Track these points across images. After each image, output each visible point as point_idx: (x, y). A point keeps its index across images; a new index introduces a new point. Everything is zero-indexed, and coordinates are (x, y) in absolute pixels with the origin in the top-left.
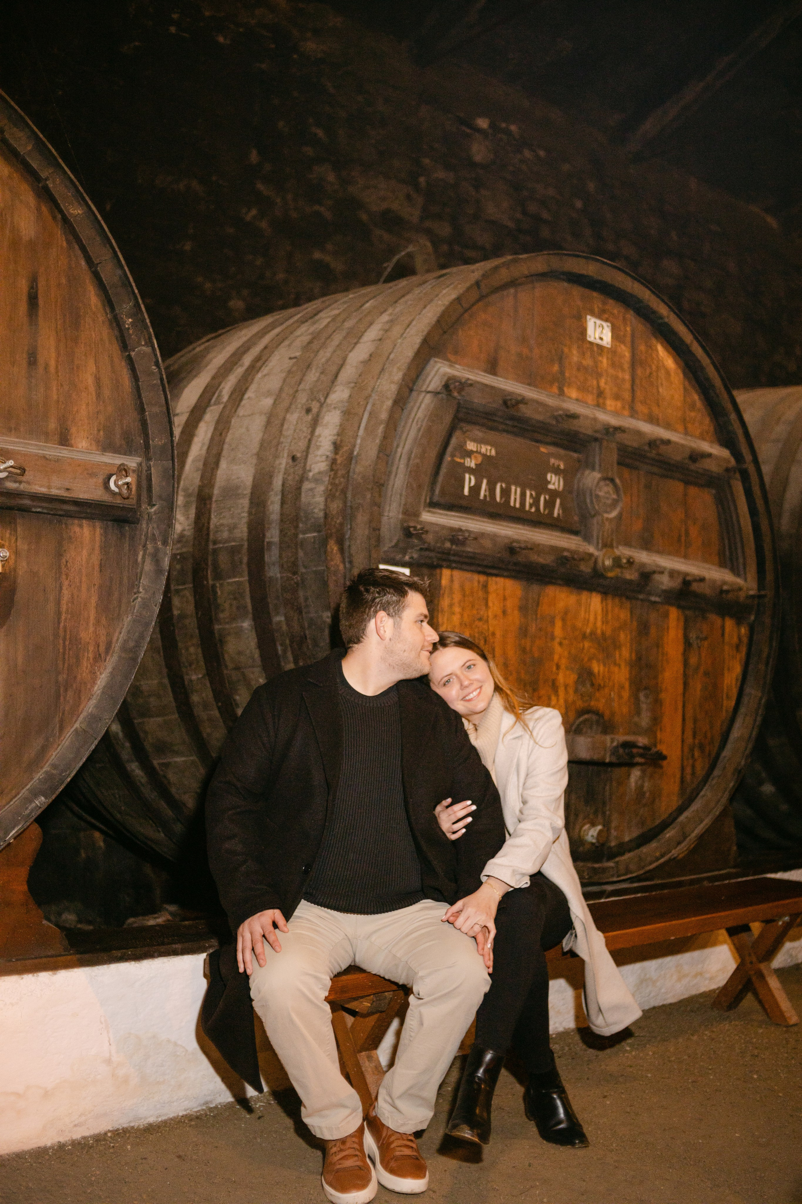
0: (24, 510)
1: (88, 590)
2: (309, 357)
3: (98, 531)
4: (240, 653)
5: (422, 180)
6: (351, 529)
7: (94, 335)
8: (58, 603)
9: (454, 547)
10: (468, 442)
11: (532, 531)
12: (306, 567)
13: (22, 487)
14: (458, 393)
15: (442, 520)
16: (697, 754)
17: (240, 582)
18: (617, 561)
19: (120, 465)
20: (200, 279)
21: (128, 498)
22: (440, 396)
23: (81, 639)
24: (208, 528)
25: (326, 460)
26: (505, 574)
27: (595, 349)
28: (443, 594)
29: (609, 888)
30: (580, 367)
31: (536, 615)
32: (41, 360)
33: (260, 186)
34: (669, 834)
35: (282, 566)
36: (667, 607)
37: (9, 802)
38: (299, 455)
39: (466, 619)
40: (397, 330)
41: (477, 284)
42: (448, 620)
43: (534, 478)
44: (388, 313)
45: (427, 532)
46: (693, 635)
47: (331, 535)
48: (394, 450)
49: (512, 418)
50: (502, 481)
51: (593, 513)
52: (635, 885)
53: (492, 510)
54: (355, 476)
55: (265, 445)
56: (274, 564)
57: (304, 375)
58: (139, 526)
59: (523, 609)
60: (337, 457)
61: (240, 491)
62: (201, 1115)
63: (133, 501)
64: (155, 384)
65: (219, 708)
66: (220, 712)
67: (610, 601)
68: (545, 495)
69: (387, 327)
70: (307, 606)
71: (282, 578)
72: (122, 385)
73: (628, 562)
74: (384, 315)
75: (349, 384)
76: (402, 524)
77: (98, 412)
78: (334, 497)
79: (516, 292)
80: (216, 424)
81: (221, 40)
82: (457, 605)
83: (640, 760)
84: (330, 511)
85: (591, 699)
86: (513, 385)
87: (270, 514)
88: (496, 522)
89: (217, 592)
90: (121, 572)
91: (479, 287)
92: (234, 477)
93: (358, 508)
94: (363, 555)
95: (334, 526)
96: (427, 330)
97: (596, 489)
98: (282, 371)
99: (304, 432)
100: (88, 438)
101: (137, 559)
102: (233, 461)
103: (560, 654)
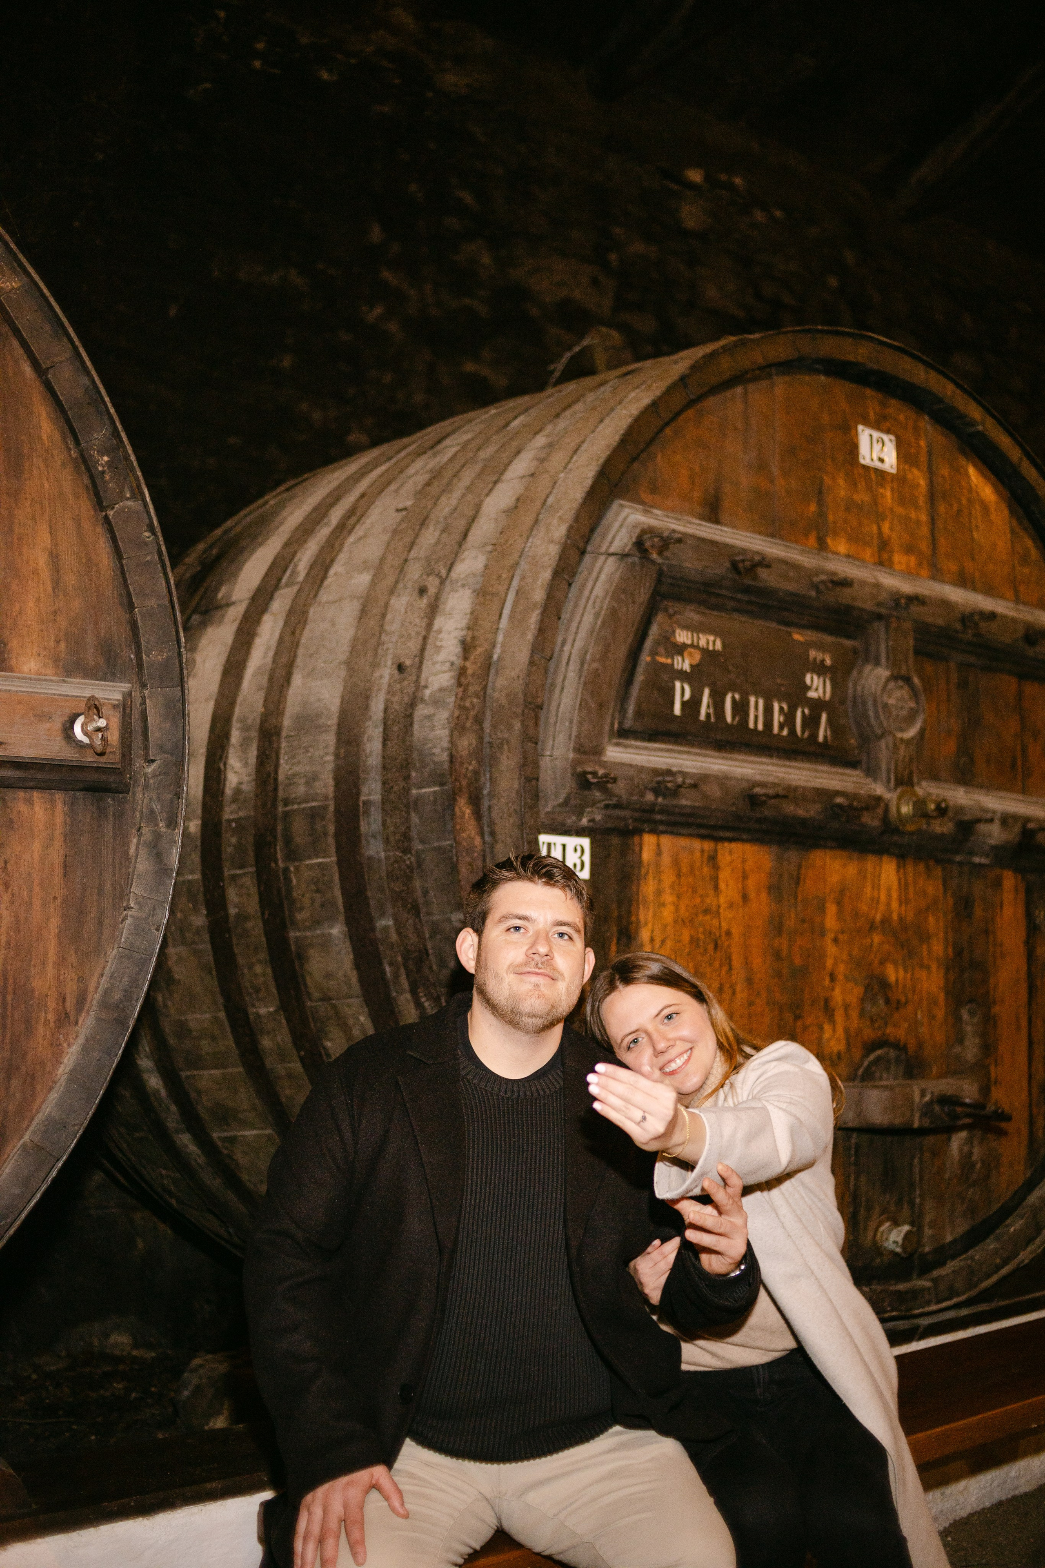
1: (44, 906)
2: (425, 508)
3: (60, 806)
4: (328, 976)
5: (613, 257)
6: (491, 779)
7: (47, 486)
9: (660, 800)
10: (678, 631)
11: (785, 766)
12: (422, 841)
14: (660, 553)
15: (640, 757)
17: (326, 864)
18: (920, 805)
19: (89, 699)
20: (304, 406)
21: (102, 754)
22: (630, 559)
23: (33, 991)
24: (276, 780)
26: (745, 836)
27: (873, 475)
28: (647, 873)
29: (925, 1322)
30: (851, 506)
31: (796, 898)
33: (386, 274)
34: (1015, 1225)
35: (387, 840)
36: (998, 871)
38: (408, 662)
39: (683, 911)
40: (557, 459)
41: (683, 379)
42: (654, 915)
43: (785, 682)
44: (545, 432)
45: (615, 780)
46: (1039, 915)
47: (461, 789)
48: (557, 649)
49: (747, 590)
50: (734, 690)
51: (879, 732)
52: (965, 1312)
53: (719, 737)
54: (496, 694)
55: (359, 647)
56: (374, 836)
57: (417, 536)
58: (129, 797)
59: (775, 890)
60: (468, 664)
61: (321, 721)
63: (117, 758)
64: (148, 563)
65: (302, 1060)
66: (304, 1066)
67: (910, 868)
68: (803, 708)
69: (542, 455)
70: (427, 904)
71: (387, 858)
72: (97, 565)
73: (938, 807)
74: (538, 436)
75: (483, 547)
76: (574, 768)
77: (55, 612)
78: (463, 728)
79: (746, 393)
80: (287, 616)
81: (325, 75)
82: (668, 891)
83: (967, 1121)
84: (458, 752)
85: (886, 1024)
86: (747, 537)
87: (366, 756)
88: (726, 755)
89: (290, 881)
90: (101, 875)
91: (685, 386)
92: (312, 699)
93: (500, 747)
94: (512, 821)
95: (465, 775)
96: (604, 456)
97: (882, 697)
98: (384, 531)
99: (415, 625)
100: (39, 655)
101: (127, 853)
102: (311, 674)
103: (835, 958)
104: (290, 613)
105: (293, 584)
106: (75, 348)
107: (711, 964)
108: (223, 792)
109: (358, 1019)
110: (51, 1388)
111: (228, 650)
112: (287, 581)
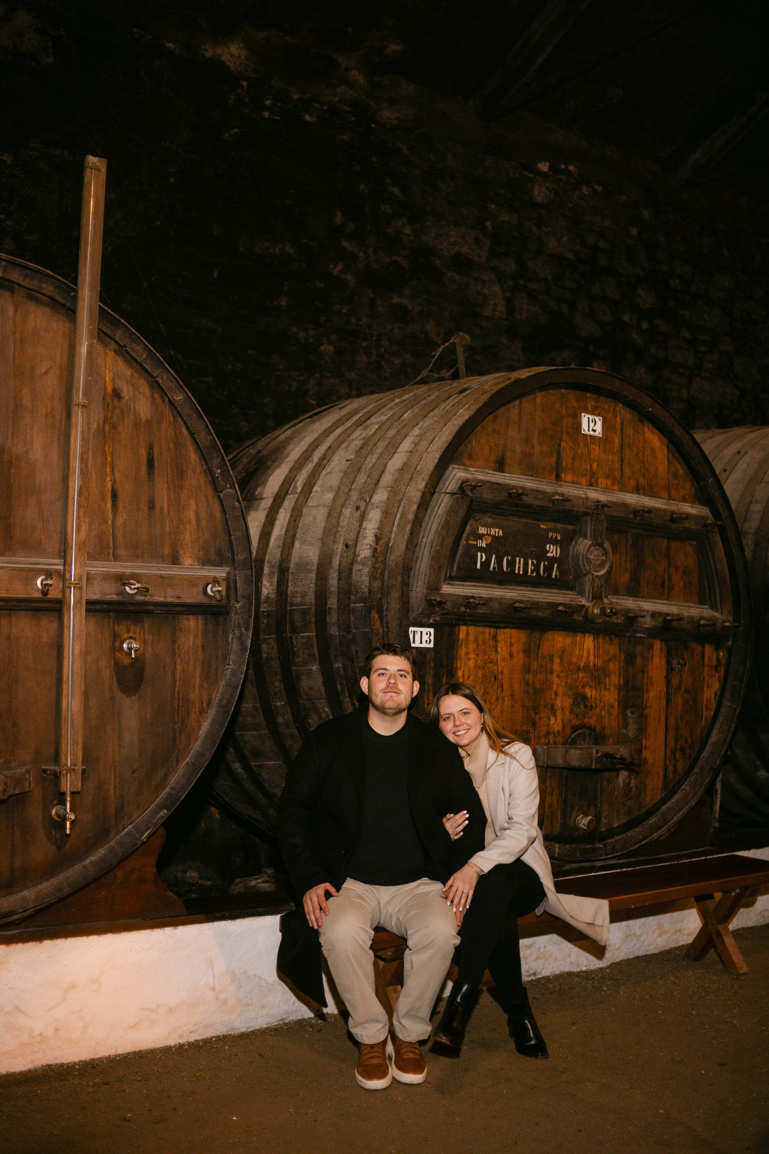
0: (149, 612)
1: (195, 664)
2: (360, 461)
3: (200, 621)
4: (311, 689)
5: (488, 224)
6: (387, 602)
7: (194, 483)
8: (174, 674)
9: (468, 610)
10: (480, 528)
11: (534, 591)
12: (356, 628)
13: (147, 599)
14: (471, 492)
15: (459, 590)
16: (678, 755)
17: (311, 636)
18: (603, 610)
19: (213, 577)
21: (220, 601)
22: (456, 496)
23: (190, 699)
24: (286, 594)
25: (370, 549)
26: (511, 626)
27: (589, 440)
28: (462, 644)
29: (599, 864)
30: (575, 457)
31: (538, 655)
32: (157, 505)
34: (652, 820)
35: (339, 627)
36: (651, 640)
37: (143, 813)
38: (350, 543)
39: (479, 662)
40: (424, 444)
42: (465, 665)
43: (535, 550)
44: (419, 426)
45: (446, 602)
46: (674, 663)
47: (373, 606)
48: (420, 540)
49: (517, 506)
50: (508, 555)
51: (585, 572)
52: (622, 861)
53: (500, 578)
54: (390, 563)
55: (327, 532)
56: (333, 625)
57: (356, 477)
58: (229, 617)
59: (527, 652)
60: (378, 547)
61: (309, 567)
62: (278, 1028)
63: (224, 601)
64: (238, 516)
65: (297, 728)
66: (298, 730)
67: (601, 640)
68: (544, 562)
69: (417, 441)
70: (357, 657)
71: (339, 635)
72: (215, 516)
73: (611, 611)
74: (416, 427)
75: (387, 487)
76: (426, 597)
77: (198, 538)
78: (375, 577)
79: (521, 403)
80: (292, 511)
81: (308, 118)
82: (472, 653)
83: (622, 766)
84: (372, 588)
85: (584, 717)
86: (517, 478)
87: (330, 586)
88: (503, 587)
89: (293, 643)
90: (217, 650)
92: (304, 556)
93: (392, 588)
94: (397, 621)
95: (375, 600)
97: (587, 554)
98: (340, 471)
99: (354, 525)
100: (192, 557)
101: (228, 640)
102: (304, 542)
103: (558, 684)
104: (293, 510)
105: (295, 493)
106: (207, 425)
107: (492, 688)
108: (260, 597)
109: (325, 710)
111: (263, 526)
112: (292, 491)
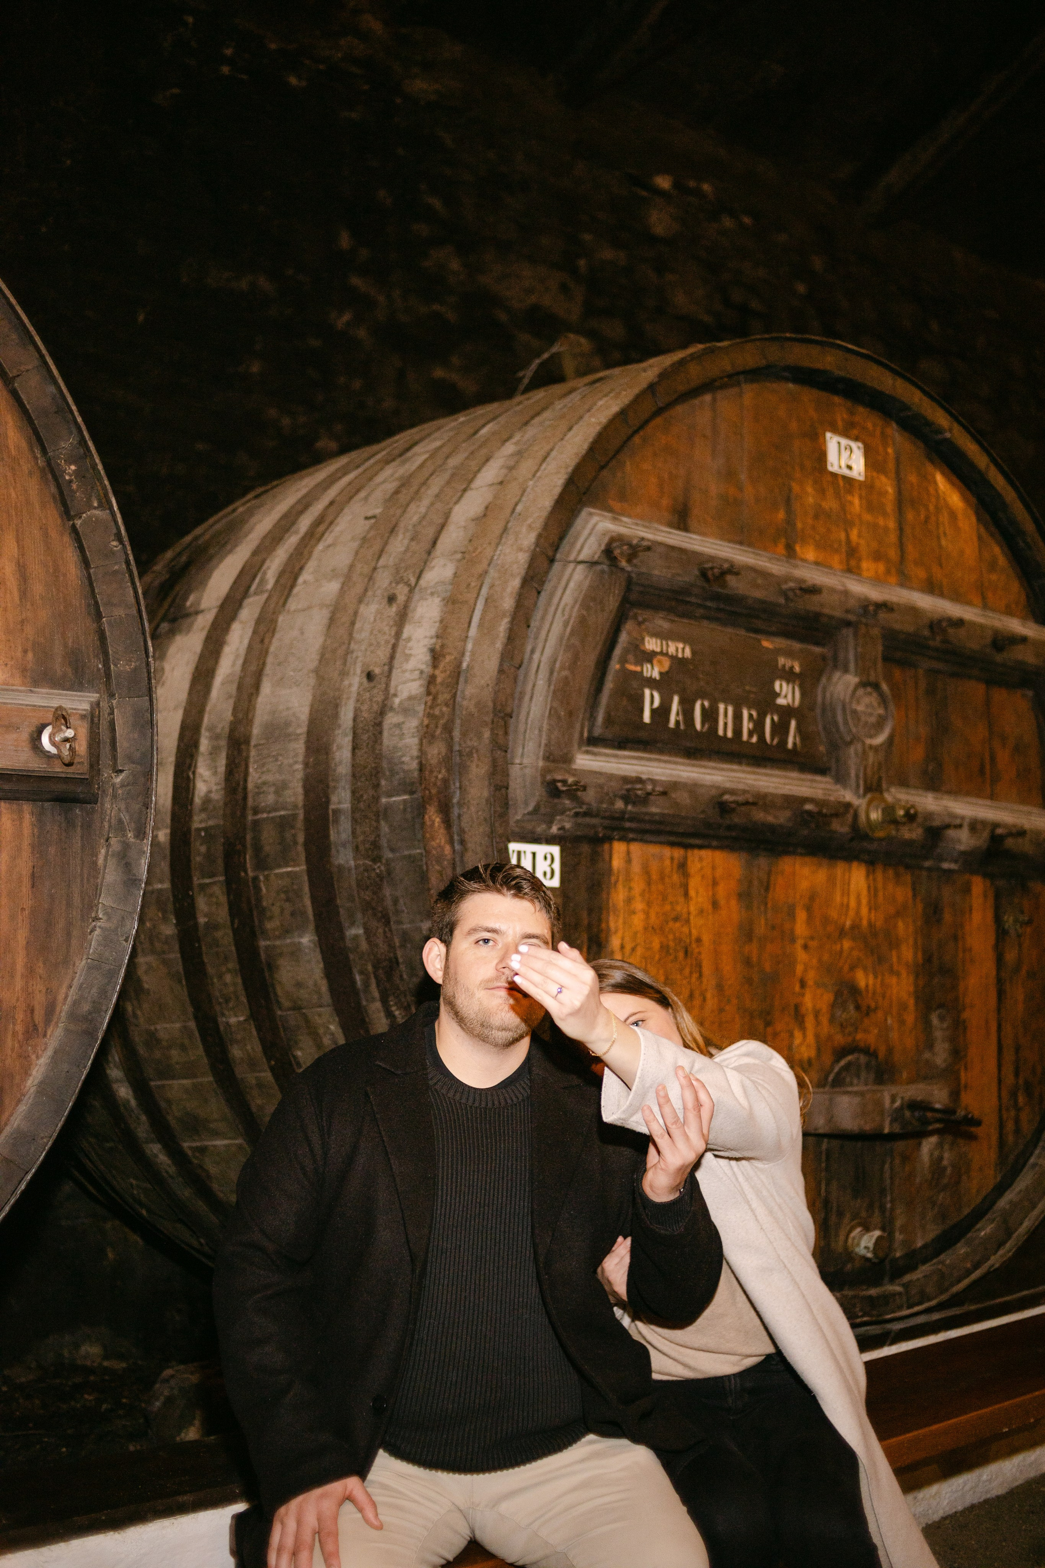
1: (12, 918)
2: (394, 516)
3: (28, 818)
4: (299, 985)
5: (582, 263)
6: (460, 788)
7: (13, 495)
9: (630, 807)
10: (647, 639)
11: (754, 773)
12: (392, 850)
14: (629, 561)
15: (610, 765)
16: (1021, 1099)
17: (295, 873)
18: (889, 810)
19: (57, 709)
20: (273, 412)
21: (70, 764)
22: (599, 567)
24: (245, 788)
25: (420, 678)
26: (715, 843)
27: (841, 483)
28: (617, 882)
29: (897, 1326)
30: (819, 513)
31: (766, 904)
33: (356, 281)
34: (986, 1230)
35: (357, 849)
36: (967, 876)
38: (377, 671)
39: (653, 918)
40: (526, 466)
41: (651, 388)
42: (624, 923)
43: (754, 690)
44: (514, 440)
45: (584, 788)
46: (1009, 920)
47: (430, 798)
48: (527, 656)
49: (717, 597)
50: (703, 698)
51: (848, 739)
52: (936, 1316)
53: (689, 744)
55: (328, 656)
56: (344, 845)
57: (386, 543)
58: (97, 807)
59: (745, 896)
60: (437, 672)
61: (291, 730)
63: (85, 768)
64: (115, 572)
65: (272, 1069)
66: (274, 1074)
67: (879, 875)
68: (772, 714)
69: (512, 463)
70: (397, 912)
71: (357, 867)
72: (65, 575)
73: (907, 813)
74: (507, 444)
75: (452, 555)
76: (543, 776)
77: (22, 622)
78: (433, 736)
79: (714, 400)
80: (256, 624)
81: (293, 81)
82: (638, 899)
83: (938, 1126)
84: (427, 760)
85: (856, 1030)
86: (716, 544)
87: (336, 765)
88: (696, 762)
89: (261, 889)
90: (69, 886)
91: (654, 394)
92: (281, 707)
93: (470, 754)
94: (481, 830)
95: (435, 784)
96: (572, 463)
97: (851, 702)
98: (353, 539)
99: (385, 633)
100: (6, 665)
101: (95, 863)
102: (280, 682)
103: (805, 964)
104: (259, 621)
105: (262, 592)
106: (42, 356)
107: (681, 970)
108: (192, 801)
109: (328, 1028)
110: (21, 1401)
111: (197, 658)
112: (256, 589)
